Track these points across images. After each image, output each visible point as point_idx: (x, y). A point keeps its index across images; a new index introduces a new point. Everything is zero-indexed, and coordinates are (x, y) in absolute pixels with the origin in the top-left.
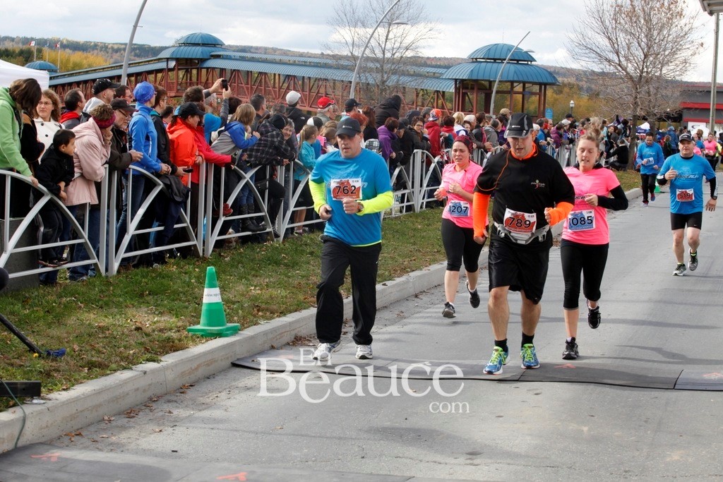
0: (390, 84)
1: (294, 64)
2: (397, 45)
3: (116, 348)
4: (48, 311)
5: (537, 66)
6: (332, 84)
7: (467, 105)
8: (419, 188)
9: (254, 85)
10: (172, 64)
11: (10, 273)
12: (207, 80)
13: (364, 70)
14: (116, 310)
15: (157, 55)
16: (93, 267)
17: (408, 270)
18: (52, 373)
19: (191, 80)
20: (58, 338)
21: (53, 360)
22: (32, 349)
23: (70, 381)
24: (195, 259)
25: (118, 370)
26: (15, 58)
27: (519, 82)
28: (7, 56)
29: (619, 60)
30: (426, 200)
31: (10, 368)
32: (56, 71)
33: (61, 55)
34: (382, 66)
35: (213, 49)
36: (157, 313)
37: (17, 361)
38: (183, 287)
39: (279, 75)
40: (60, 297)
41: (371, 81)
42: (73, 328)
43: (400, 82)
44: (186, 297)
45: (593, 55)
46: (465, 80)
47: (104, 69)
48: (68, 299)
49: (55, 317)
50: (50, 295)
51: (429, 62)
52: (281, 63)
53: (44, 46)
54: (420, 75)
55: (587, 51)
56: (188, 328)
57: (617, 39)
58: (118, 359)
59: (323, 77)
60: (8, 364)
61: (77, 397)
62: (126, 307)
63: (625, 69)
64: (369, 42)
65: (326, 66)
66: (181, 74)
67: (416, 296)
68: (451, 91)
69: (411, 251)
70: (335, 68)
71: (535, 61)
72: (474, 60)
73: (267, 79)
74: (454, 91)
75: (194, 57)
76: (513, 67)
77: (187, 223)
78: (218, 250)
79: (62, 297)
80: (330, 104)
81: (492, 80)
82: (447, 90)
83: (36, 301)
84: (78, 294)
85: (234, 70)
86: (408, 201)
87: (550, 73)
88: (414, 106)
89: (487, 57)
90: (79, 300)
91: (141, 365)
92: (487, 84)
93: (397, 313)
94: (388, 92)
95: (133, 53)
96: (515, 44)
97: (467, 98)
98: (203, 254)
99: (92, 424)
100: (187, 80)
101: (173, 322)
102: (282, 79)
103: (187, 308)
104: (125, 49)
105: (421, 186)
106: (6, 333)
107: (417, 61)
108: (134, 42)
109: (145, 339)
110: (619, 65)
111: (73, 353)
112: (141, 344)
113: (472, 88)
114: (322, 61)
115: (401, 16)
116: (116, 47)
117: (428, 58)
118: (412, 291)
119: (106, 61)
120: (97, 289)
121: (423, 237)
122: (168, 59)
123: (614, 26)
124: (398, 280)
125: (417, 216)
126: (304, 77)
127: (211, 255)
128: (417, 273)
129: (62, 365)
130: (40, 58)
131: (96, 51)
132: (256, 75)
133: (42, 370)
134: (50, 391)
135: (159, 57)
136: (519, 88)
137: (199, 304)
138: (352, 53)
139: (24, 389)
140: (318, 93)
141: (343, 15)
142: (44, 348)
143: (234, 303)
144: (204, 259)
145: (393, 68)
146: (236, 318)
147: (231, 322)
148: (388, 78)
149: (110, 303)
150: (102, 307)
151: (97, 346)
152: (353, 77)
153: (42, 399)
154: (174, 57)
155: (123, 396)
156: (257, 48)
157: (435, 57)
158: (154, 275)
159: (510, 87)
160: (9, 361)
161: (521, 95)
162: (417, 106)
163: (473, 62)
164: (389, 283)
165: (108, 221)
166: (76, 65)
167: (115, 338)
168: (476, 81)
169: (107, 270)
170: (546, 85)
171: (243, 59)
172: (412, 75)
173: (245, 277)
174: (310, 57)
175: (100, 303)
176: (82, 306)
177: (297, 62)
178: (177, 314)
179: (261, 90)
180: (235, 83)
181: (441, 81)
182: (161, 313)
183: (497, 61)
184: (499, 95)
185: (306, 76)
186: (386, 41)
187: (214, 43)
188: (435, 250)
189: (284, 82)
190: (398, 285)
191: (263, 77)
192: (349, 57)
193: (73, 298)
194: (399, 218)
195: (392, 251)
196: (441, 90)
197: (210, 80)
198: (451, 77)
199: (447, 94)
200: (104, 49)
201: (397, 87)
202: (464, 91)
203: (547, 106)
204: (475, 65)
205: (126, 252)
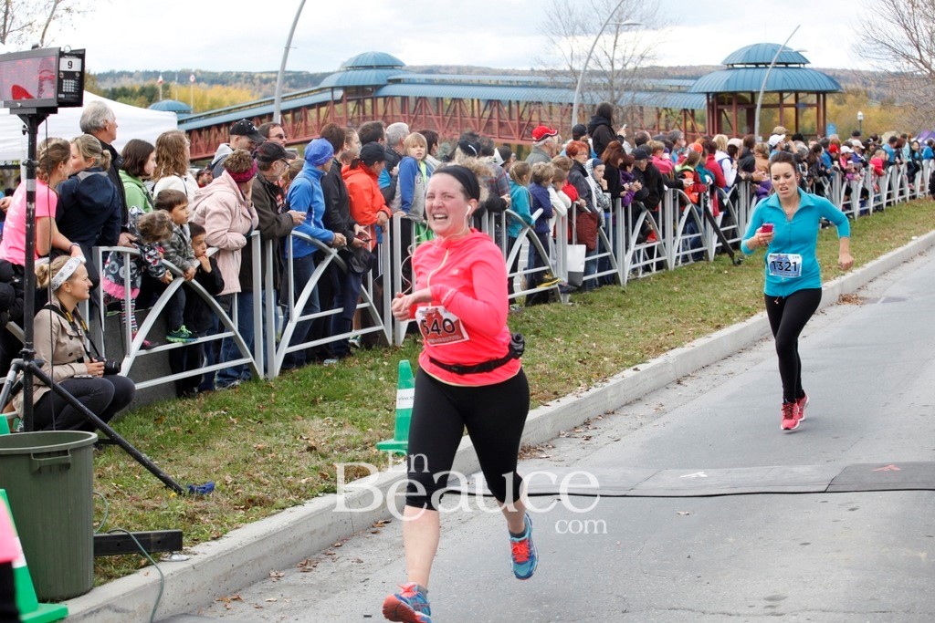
0: (623, 105)
1: (497, 85)
2: (628, 54)
3: (282, 477)
4: (189, 432)
5: (812, 69)
6: (547, 109)
7: (725, 125)
8: (673, 238)
9: (447, 115)
10: (339, 94)
11: (136, 383)
12: (386, 112)
13: (588, 87)
14: (281, 424)
15: (318, 84)
16: (247, 368)
17: (667, 347)
18: (197, 517)
19: (364, 113)
20: (205, 467)
21: (198, 499)
22: (168, 484)
23: (222, 526)
24: (383, 350)
25: (287, 507)
26: (135, 99)
27: (790, 91)
28: (126, 96)
29: (921, 56)
30: (682, 253)
31: (140, 513)
32: (188, 112)
33: (194, 91)
34: (611, 82)
35: (391, 71)
36: (335, 425)
37: (150, 502)
38: (369, 388)
39: (478, 100)
40: (205, 410)
42: (223, 452)
43: (636, 101)
44: (373, 401)
45: (887, 51)
46: (720, 93)
47: (250, 105)
48: (216, 413)
49: (199, 438)
50: (192, 409)
51: (670, 73)
52: (480, 84)
53: (171, 81)
54: (662, 91)
55: (878, 46)
56: (379, 443)
57: (915, 27)
58: (286, 491)
59: (535, 100)
60: (138, 507)
61: (231, 549)
62: (294, 419)
63: (928, 66)
64: (592, 51)
65: (538, 85)
66: (351, 106)
67: (679, 382)
68: (702, 108)
69: (667, 323)
70: (551, 88)
71: (808, 62)
72: (730, 66)
73: (463, 107)
74: (706, 108)
75: (366, 83)
76: (781, 73)
77: (369, 302)
78: (412, 337)
79: (207, 410)
80: (547, 136)
81: (755, 91)
82: (698, 108)
83: (173, 418)
84: (229, 405)
85: (420, 98)
86: (659, 256)
87: (831, 79)
88: (656, 131)
89: (746, 62)
90: (231, 414)
91: (317, 498)
92: (748, 97)
93: (655, 406)
94: (621, 114)
95: (287, 83)
96: (782, 44)
97: (723, 116)
98: (394, 341)
99: (253, 583)
100: (359, 114)
101: (358, 437)
102: (482, 106)
103: (375, 416)
104: (276, 79)
105: (675, 235)
106: (133, 465)
107: (655, 73)
108: (287, 69)
109: (321, 462)
110: (921, 61)
111: (224, 487)
112: (316, 469)
113: (730, 103)
114: (534, 79)
115: (633, 14)
116: (264, 77)
117: (670, 68)
118: (673, 376)
119: (253, 95)
120: (253, 397)
121: (682, 303)
122: (333, 89)
123: (911, 11)
124: (653, 362)
125: (672, 275)
126: (510, 101)
127: (404, 343)
128: (678, 351)
129: (210, 503)
130: (167, 96)
131: (239, 84)
132: (449, 103)
133: (183, 512)
134: (195, 541)
135: (322, 85)
136: (790, 99)
137: (390, 411)
138: (571, 68)
139: (159, 542)
140: (530, 121)
141: (557, 17)
142: (185, 483)
144: (395, 348)
145: (625, 83)
148: (619, 96)
149: (273, 415)
150: (261, 422)
151: (256, 475)
152: (575, 97)
153: (185, 554)
154: (341, 85)
155: (295, 543)
156: (447, 68)
158: (329, 374)
159: (778, 99)
160: (138, 503)
161: (793, 109)
162: (659, 130)
163: (729, 69)
164: (641, 367)
165: (264, 305)
166: (214, 103)
167: (281, 463)
168: (734, 93)
169: (266, 370)
170: (824, 93)
171: (430, 82)
172: (650, 91)
174: (516, 75)
175: (259, 415)
176: (235, 421)
177: (500, 83)
178: (362, 426)
179: (456, 121)
180: (421, 114)
181: (689, 96)
182: (341, 426)
183: (760, 66)
184: (765, 109)
185: (513, 100)
186: (615, 49)
187: (391, 64)
188: (700, 319)
189: (485, 109)
190: (654, 369)
191: (458, 104)
192: (568, 72)
193: (223, 412)
194: (648, 278)
195: (642, 323)
196: (689, 108)
197: (389, 113)
198: (701, 91)
199: (697, 113)
200: (249, 80)
201: (631, 108)
202: (720, 107)
203: (827, 120)
204: (731, 72)
205: (290, 345)
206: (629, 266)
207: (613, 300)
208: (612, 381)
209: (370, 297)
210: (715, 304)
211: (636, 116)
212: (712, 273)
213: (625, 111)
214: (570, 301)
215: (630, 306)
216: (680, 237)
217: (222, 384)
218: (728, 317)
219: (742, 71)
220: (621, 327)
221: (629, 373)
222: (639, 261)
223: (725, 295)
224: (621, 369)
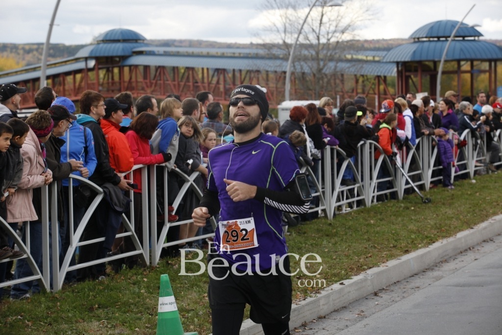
0: (327, 72)
1: (223, 56)
2: (332, 28)
5: (485, 42)
6: (265, 76)
7: (412, 88)
8: (370, 181)
9: (181, 81)
10: (92, 64)
12: (131, 78)
13: (298, 59)
14: (66, 326)
15: (74, 54)
16: (36, 284)
17: (365, 267)
19: (113, 79)
24: (142, 269)
27: (466, 60)
30: (376, 193)
34: (317, 53)
35: (135, 45)
36: (109, 326)
38: (134, 298)
39: (208, 69)
41: (306, 70)
43: (338, 69)
44: (138, 308)
46: (407, 62)
48: (14, 318)
51: (366, 45)
52: (208, 56)
54: (359, 61)
59: (255, 68)
62: (76, 322)
64: (302, 28)
65: (257, 57)
66: (102, 73)
67: (376, 294)
68: (393, 75)
69: (366, 248)
70: (267, 59)
71: (483, 36)
72: (416, 40)
73: (195, 75)
74: (396, 75)
75: (115, 54)
76: (459, 45)
77: (132, 231)
81: (436, 60)
82: (389, 75)
84: (24, 312)
85: (159, 67)
86: (358, 195)
88: (354, 94)
89: (429, 35)
90: (26, 318)
92: (431, 65)
93: (357, 312)
94: (326, 80)
97: (410, 81)
98: (151, 263)
100: (108, 80)
102: (211, 73)
103: (140, 319)
104: (40, 50)
107: (354, 45)
113: (416, 71)
114: (254, 51)
116: (27, 47)
117: (366, 41)
118: (371, 289)
119: (18, 63)
121: (377, 233)
122: (86, 59)
124: (355, 278)
125: (368, 211)
126: (234, 70)
127: (158, 264)
128: (375, 270)
131: (5, 54)
132: (182, 71)
135: (78, 55)
136: (466, 66)
137: (152, 315)
138: (284, 42)
143: (188, 311)
144: (152, 268)
145: (329, 54)
146: (192, 327)
147: (187, 331)
148: (324, 66)
149: (60, 320)
150: (50, 324)
152: (288, 67)
154: (93, 55)
156: (181, 41)
157: (373, 40)
158: (101, 288)
159: (456, 66)
161: (469, 75)
163: (415, 42)
164: (346, 282)
168: (420, 62)
169: (52, 285)
170: (496, 61)
171: (166, 54)
172: (350, 61)
173: (196, 285)
174: (238, 48)
175: (48, 319)
176: (30, 324)
177: (225, 55)
178: (130, 326)
179: (189, 86)
180: (160, 80)
181: (382, 65)
182: (114, 327)
183: (441, 39)
184: (445, 76)
185: (237, 68)
186: (320, 26)
187: (135, 38)
188: (392, 245)
189: (213, 76)
190: (356, 283)
191: (191, 72)
192: (281, 45)
193: (19, 317)
194: (350, 213)
195: (346, 248)
196: (382, 75)
197: (133, 79)
198: (392, 60)
199: (388, 79)
200: (14, 50)
201: (334, 75)
202: (408, 74)
203: (498, 83)
204: (416, 45)
205: (71, 265)
206: (334, 204)
207: (322, 231)
208: (323, 293)
209: (132, 227)
210: (403, 233)
211: (338, 81)
212: (401, 209)
213: (329, 77)
214: (288, 232)
215: (335, 236)
216: (375, 181)
217: (16, 297)
218: (415, 244)
219: (426, 44)
220: (329, 252)
221: (336, 286)
222: (343, 200)
223: (411, 227)
224: (331, 283)
